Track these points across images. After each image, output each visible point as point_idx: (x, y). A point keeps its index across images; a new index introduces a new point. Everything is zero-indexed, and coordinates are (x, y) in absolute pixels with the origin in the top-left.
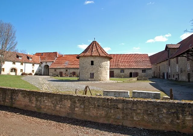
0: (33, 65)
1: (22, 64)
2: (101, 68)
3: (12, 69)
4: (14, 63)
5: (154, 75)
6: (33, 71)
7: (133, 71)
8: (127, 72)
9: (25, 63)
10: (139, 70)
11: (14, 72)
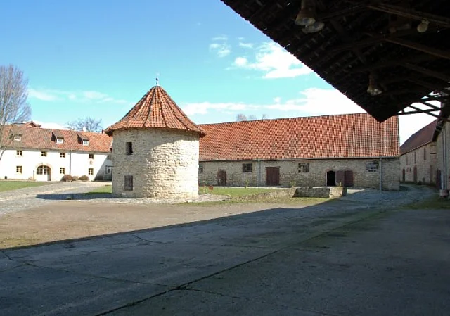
0: (92, 156)
1: (63, 155)
2: (152, 160)
3: (41, 167)
4: (44, 153)
5: (415, 178)
6: (91, 171)
7: (337, 167)
8: (319, 171)
9: (71, 152)
10: (355, 162)
11: (45, 173)
